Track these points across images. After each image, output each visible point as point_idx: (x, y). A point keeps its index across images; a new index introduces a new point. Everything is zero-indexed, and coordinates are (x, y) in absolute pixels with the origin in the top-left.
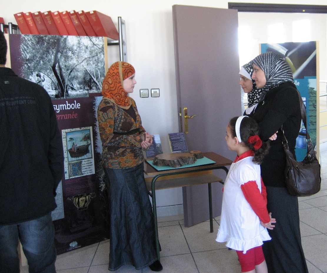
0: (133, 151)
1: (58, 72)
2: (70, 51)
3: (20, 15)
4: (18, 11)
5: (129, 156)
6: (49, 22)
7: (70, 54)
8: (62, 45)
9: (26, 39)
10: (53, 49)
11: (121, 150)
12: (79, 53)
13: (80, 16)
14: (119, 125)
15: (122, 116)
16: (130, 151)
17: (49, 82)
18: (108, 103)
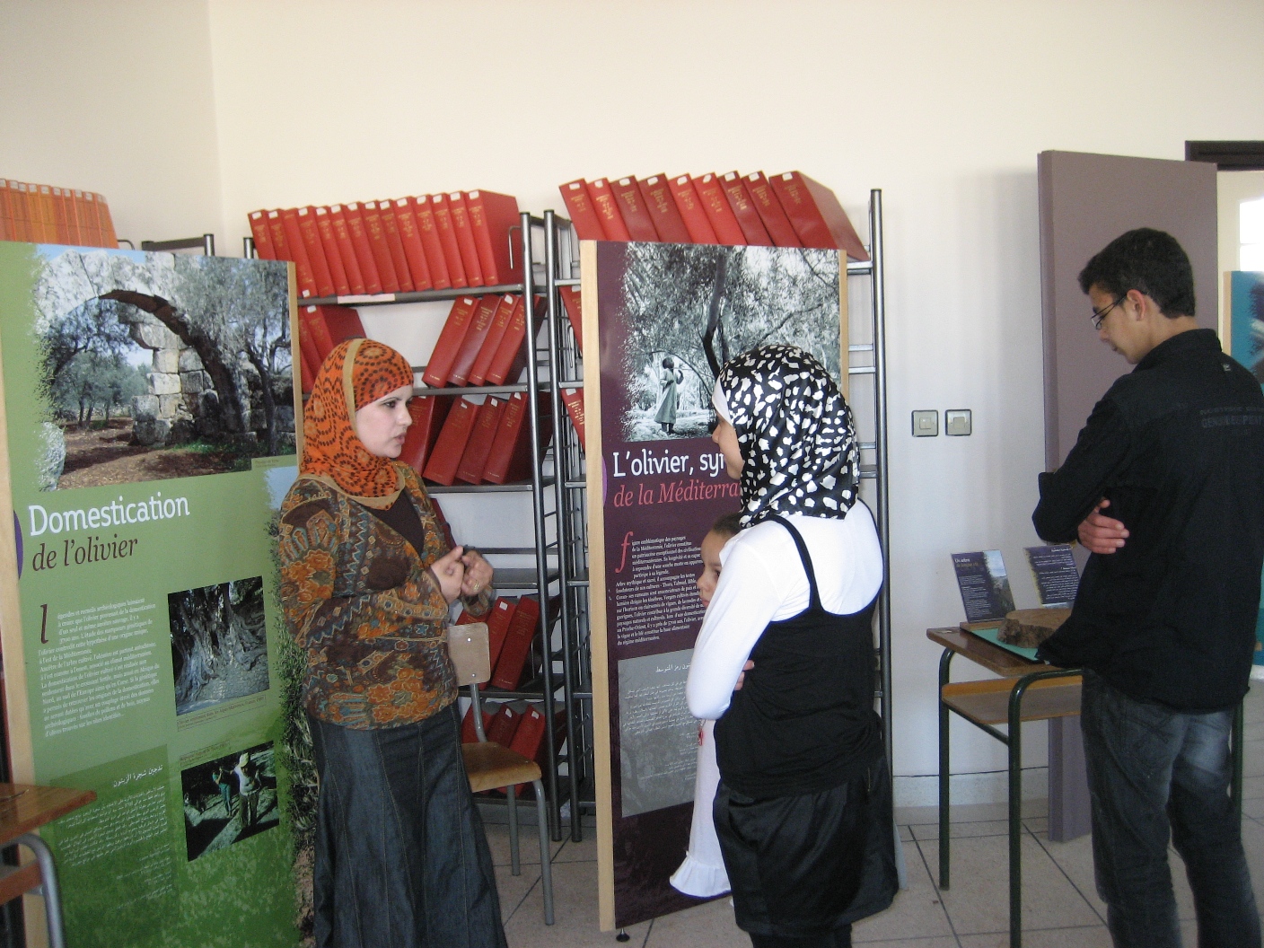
0: (419, 660)
1: (718, 354)
2: (750, 291)
3: (577, 186)
4: (570, 176)
5: (406, 679)
6: (659, 206)
7: (750, 300)
8: (730, 273)
9: (639, 255)
10: (707, 285)
11: (376, 658)
12: (773, 298)
13: (754, 187)
14: (359, 572)
15: (367, 536)
16: (407, 662)
17: (695, 385)
18: (312, 490)
